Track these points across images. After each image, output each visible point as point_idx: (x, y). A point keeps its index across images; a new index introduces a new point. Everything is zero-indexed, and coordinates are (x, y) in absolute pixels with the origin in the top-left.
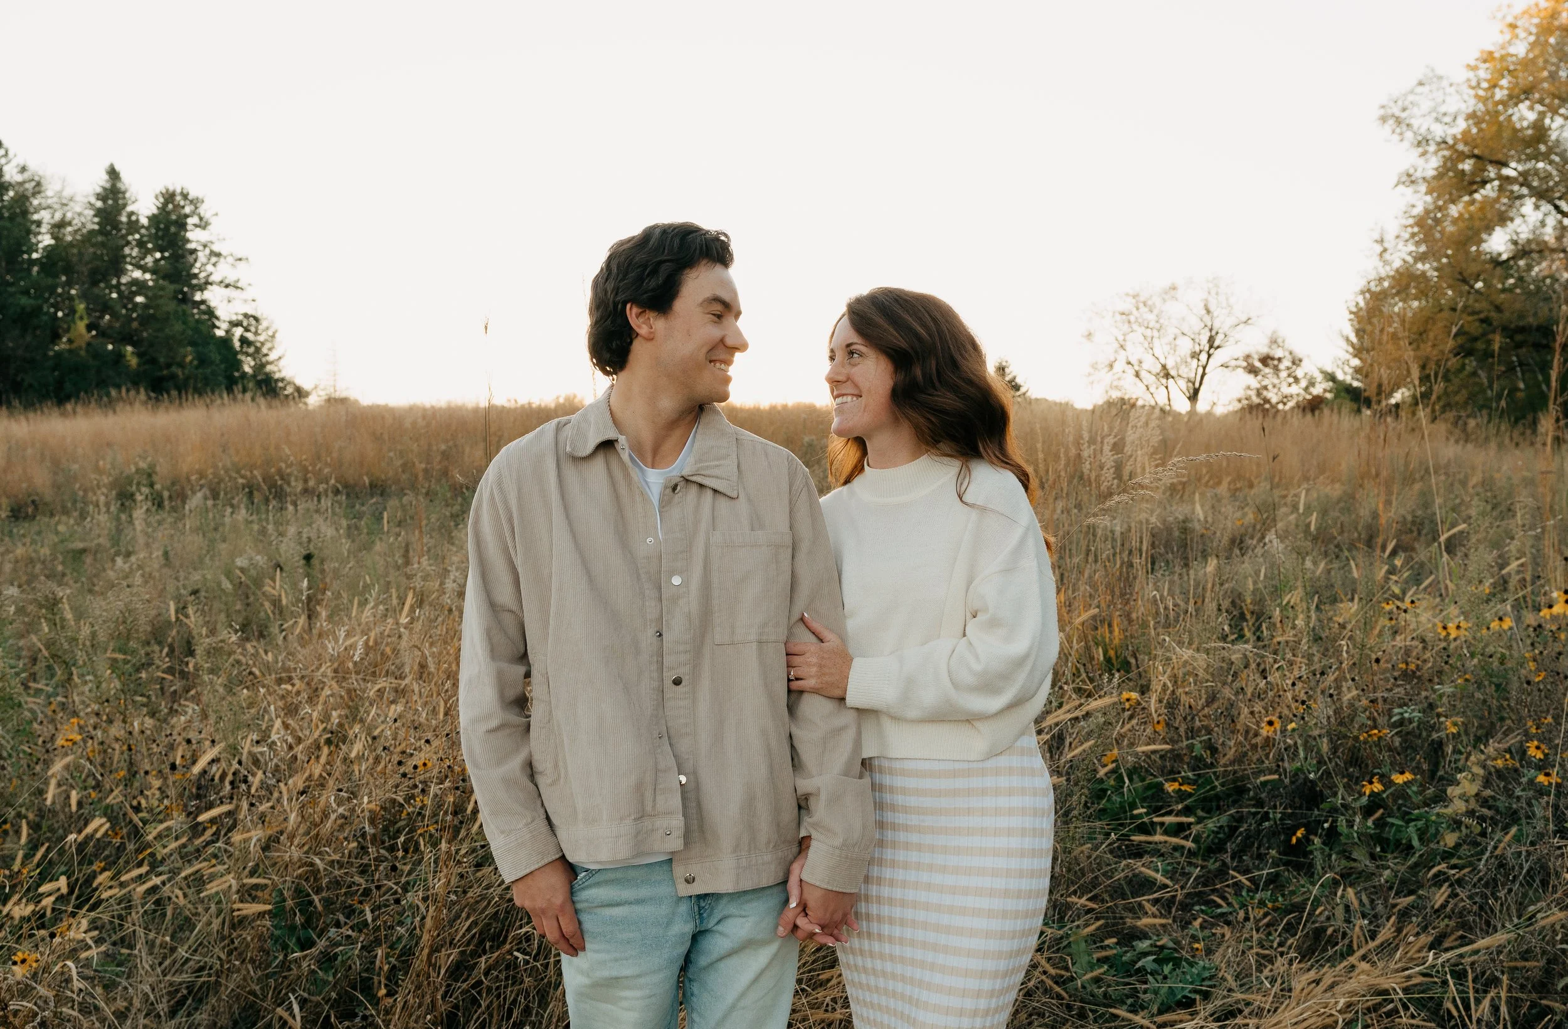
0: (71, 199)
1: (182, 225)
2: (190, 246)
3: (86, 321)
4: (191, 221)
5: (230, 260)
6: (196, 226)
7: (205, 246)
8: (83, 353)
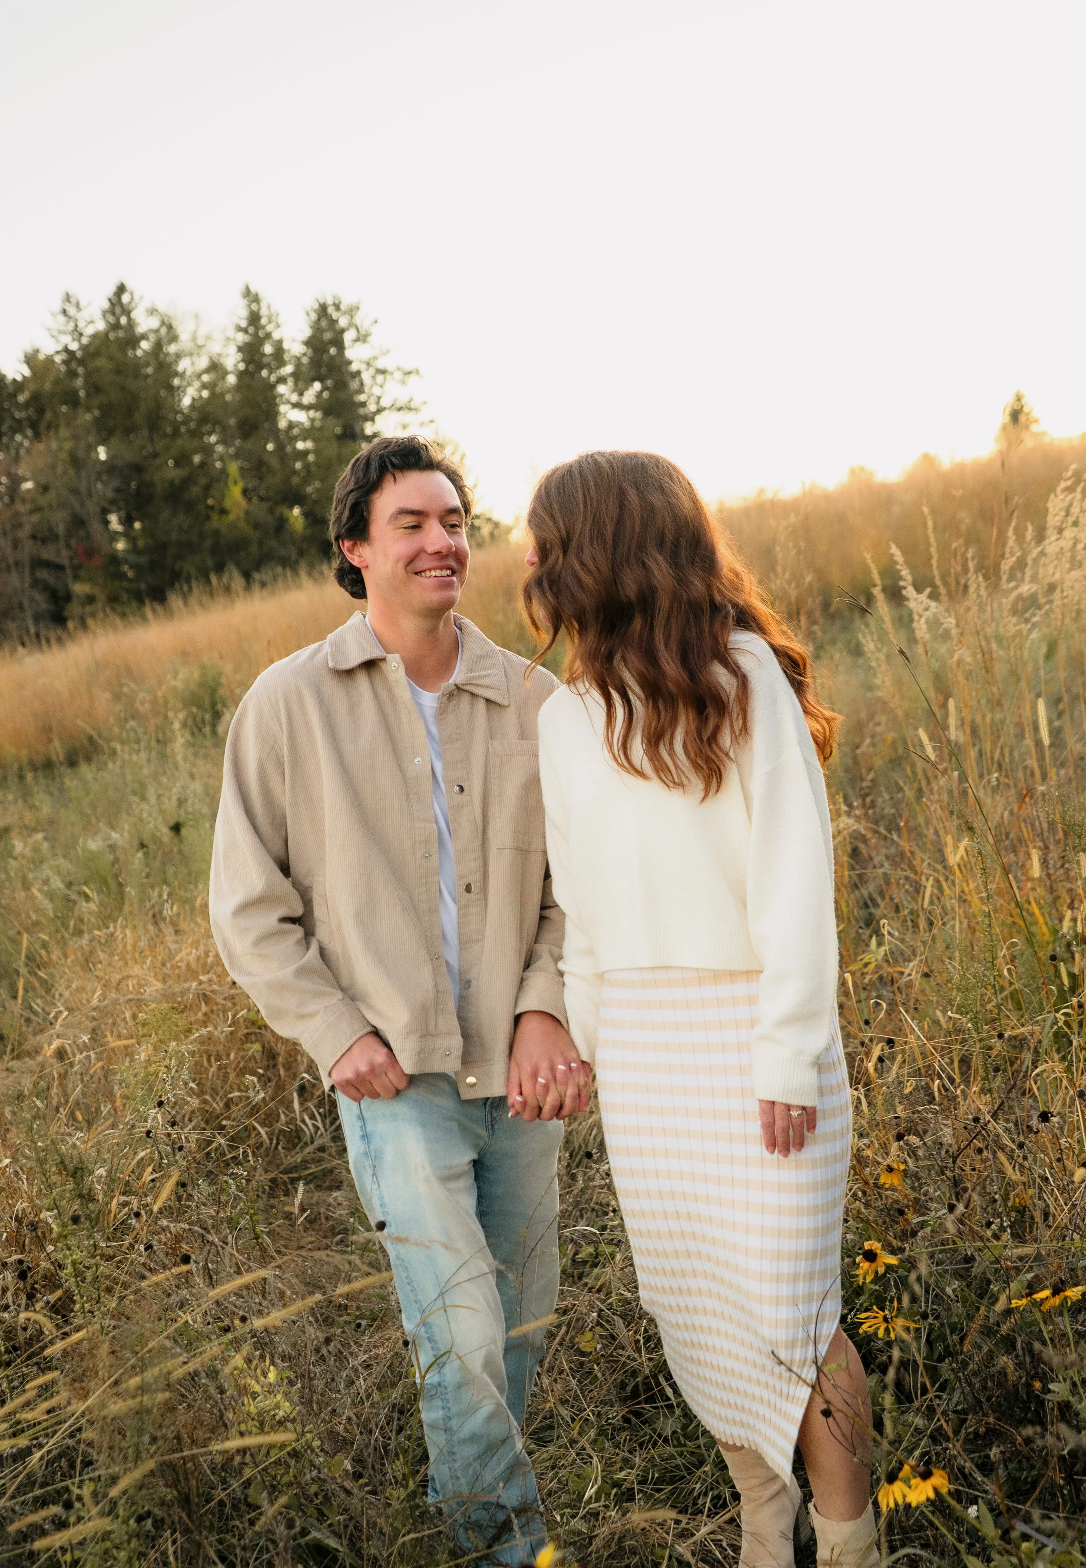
0: (208, 338)
1: (339, 343)
2: (354, 367)
3: (241, 485)
4: (349, 337)
5: (398, 375)
6: (357, 340)
7: (368, 364)
8: (243, 525)
